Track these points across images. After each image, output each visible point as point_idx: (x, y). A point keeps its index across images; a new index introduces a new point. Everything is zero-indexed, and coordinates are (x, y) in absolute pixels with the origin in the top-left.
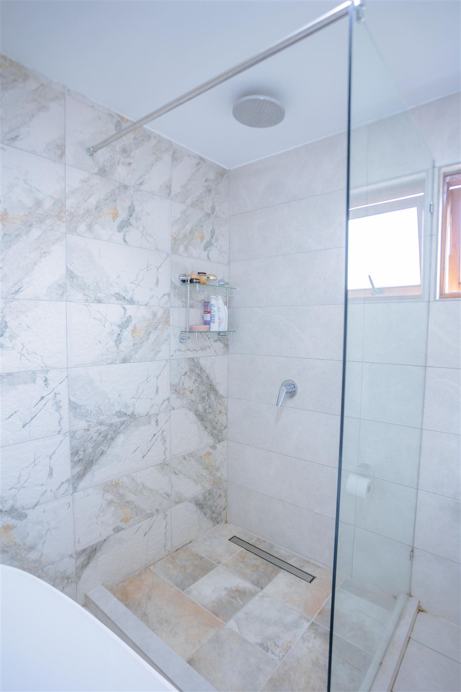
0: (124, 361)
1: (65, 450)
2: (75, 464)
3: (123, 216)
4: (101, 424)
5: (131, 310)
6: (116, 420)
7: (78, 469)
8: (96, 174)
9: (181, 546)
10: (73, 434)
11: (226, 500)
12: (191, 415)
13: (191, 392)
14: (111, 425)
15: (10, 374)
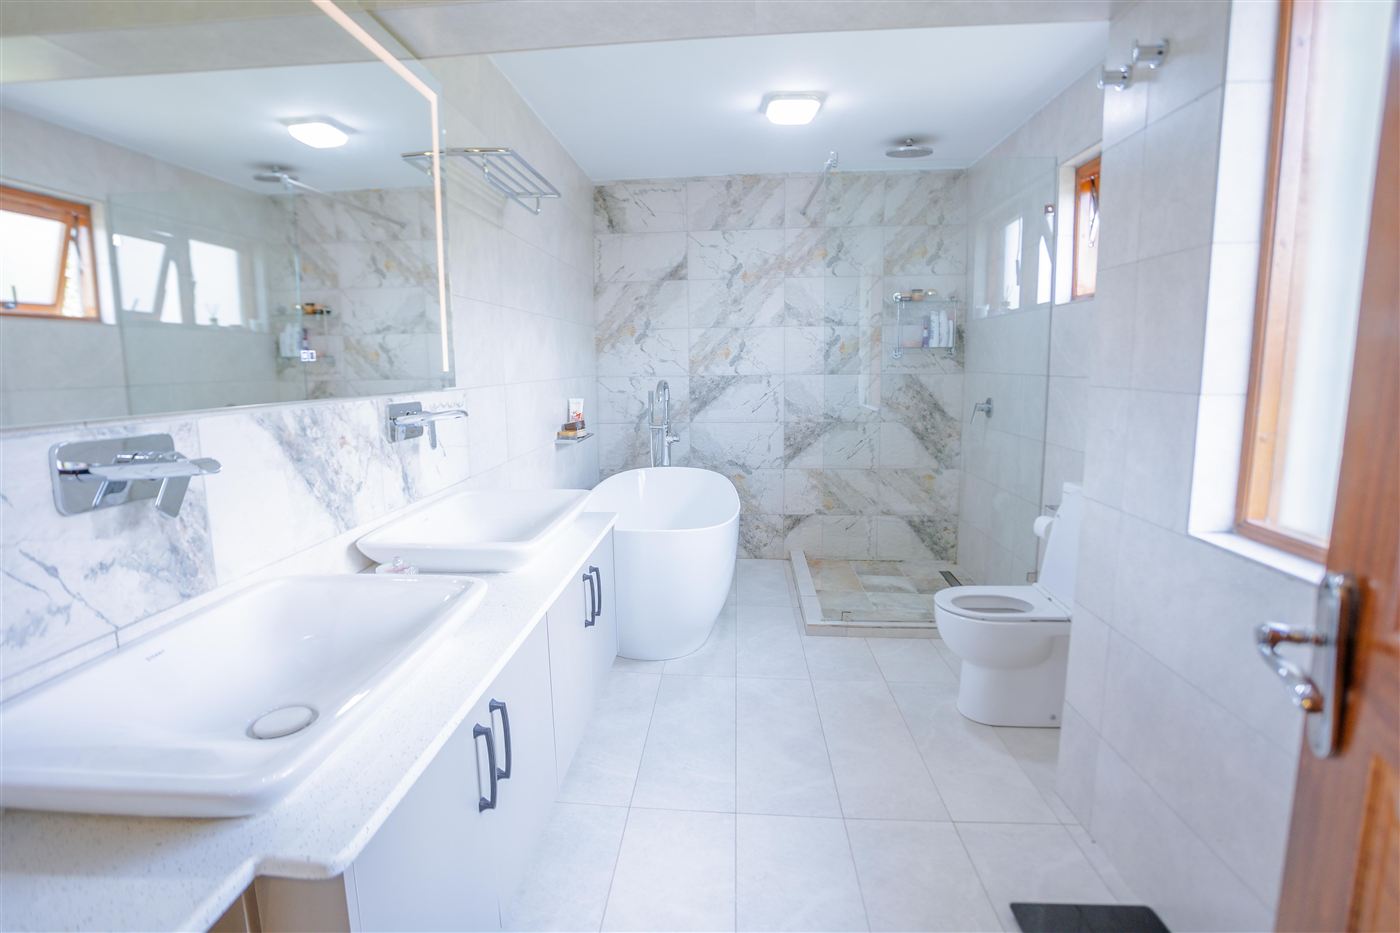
0: (832, 372)
1: (780, 435)
2: (788, 447)
3: (832, 253)
4: (810, 421)
5: (839, 330)
6: (822, 420)
7: (788, 451)
8: (809, 227)
9: (889, 559)
10: (786, 425)
11: (956, 538)
12: (907, 431)
13: (908, 408)
14: (818, 423)
15: (745, 376)
